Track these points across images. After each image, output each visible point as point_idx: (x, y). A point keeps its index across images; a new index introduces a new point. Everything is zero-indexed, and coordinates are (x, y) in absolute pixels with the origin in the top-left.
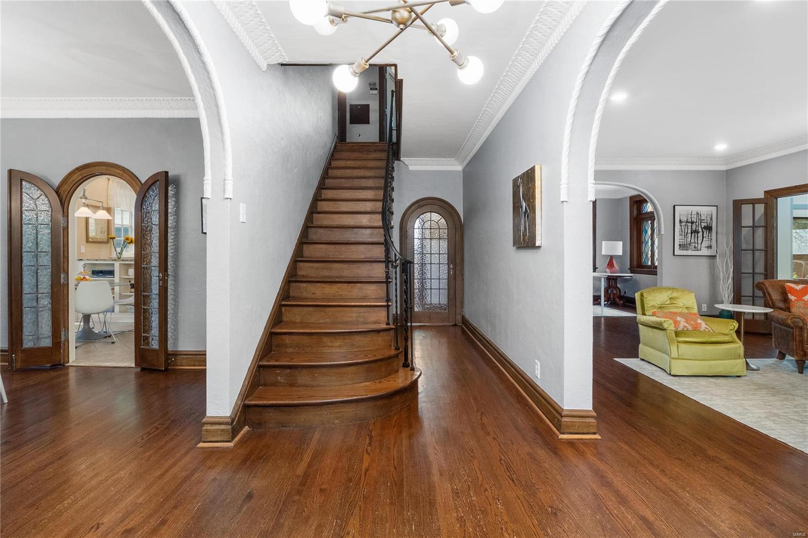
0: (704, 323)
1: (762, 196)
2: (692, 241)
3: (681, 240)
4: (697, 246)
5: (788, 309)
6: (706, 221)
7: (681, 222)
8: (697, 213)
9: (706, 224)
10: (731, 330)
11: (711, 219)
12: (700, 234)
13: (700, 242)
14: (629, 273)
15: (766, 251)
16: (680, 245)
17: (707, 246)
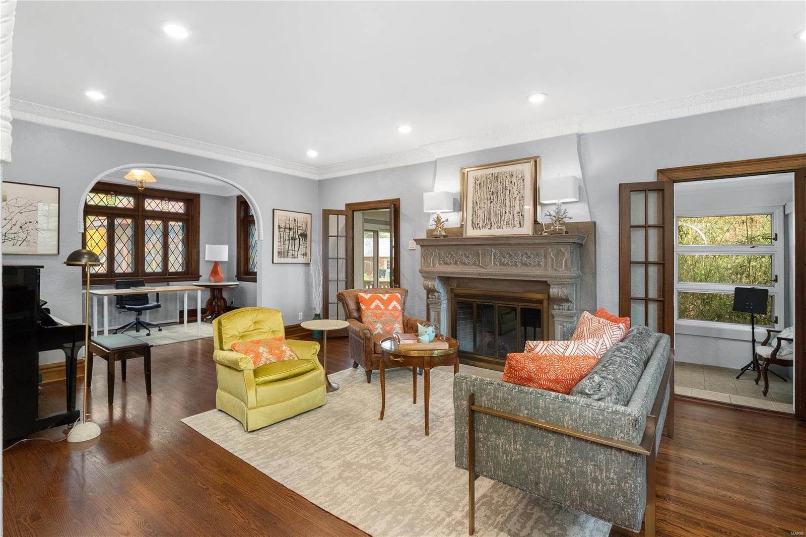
0: (289, 349)
1: (343, 208)
2: (290, 248)
3: (280, 247)
4: (294, 254)
5: (360, 319)
6: (302, 228)
7: (279, 227)
8: (295, 220)
9: (302, 232)
10: (313, 354)
11: (307, 227)
12: (297, 241)
13: (297, 249)
14: (235, 281)
15: (347, 259)
16: (279, 252)
17: (303, 253)
